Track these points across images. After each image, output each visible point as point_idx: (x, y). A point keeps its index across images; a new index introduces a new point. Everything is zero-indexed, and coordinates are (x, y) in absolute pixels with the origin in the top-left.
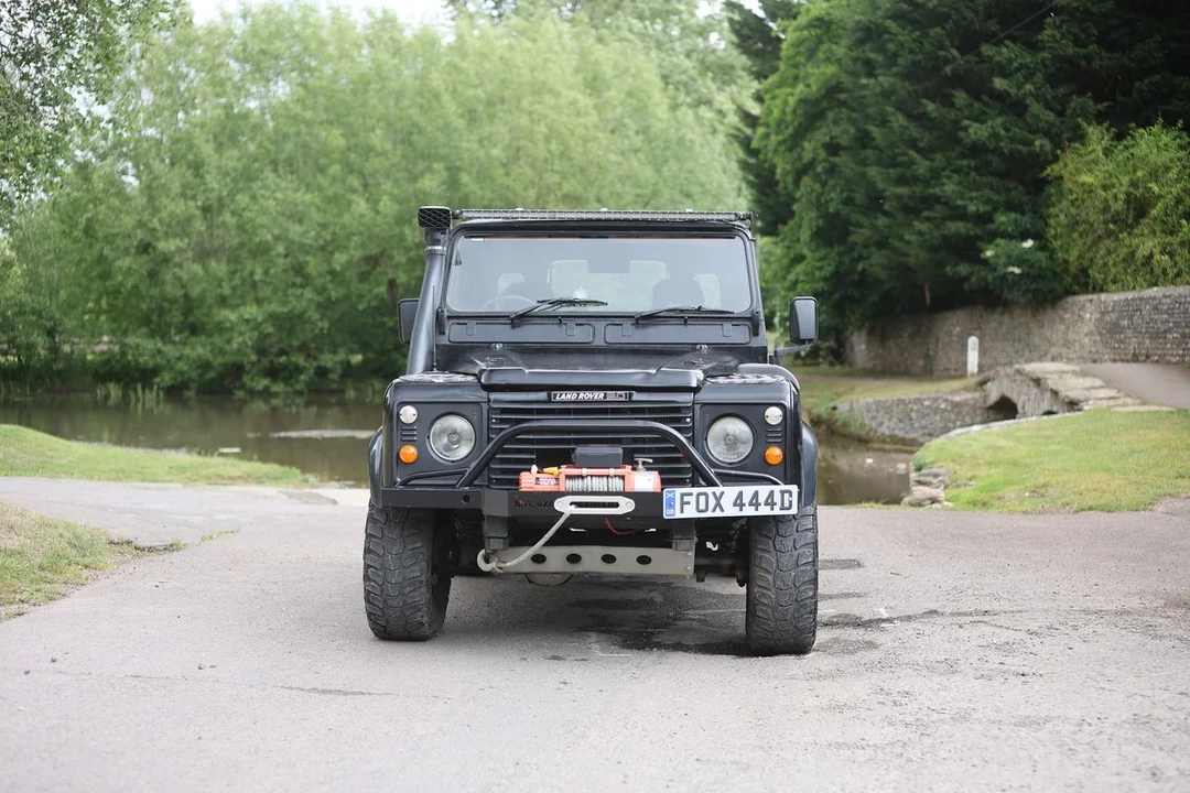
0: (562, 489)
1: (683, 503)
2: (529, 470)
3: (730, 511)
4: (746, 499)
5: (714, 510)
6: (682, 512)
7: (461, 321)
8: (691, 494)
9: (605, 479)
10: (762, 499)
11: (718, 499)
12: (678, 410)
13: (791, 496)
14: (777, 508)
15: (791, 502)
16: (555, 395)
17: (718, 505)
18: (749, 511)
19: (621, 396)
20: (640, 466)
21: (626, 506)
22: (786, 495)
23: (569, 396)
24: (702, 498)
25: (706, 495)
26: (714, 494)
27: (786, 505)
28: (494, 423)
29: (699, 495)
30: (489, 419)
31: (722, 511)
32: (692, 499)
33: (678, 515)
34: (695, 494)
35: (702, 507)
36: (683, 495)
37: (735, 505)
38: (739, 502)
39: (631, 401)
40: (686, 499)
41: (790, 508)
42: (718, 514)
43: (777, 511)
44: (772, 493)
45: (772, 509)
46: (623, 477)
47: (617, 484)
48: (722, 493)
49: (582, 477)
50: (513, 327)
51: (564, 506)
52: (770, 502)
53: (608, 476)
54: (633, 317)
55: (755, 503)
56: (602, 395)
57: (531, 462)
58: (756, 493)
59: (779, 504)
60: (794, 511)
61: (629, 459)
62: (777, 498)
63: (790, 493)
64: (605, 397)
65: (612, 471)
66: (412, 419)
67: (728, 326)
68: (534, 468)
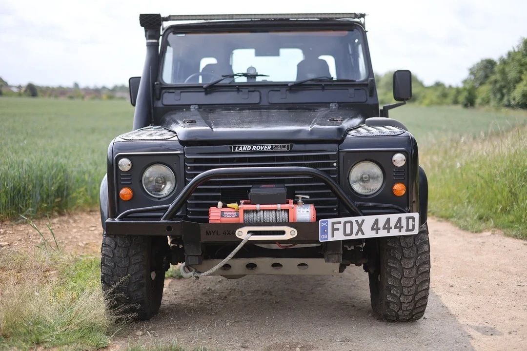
0: (242, 221)
1: (334, 230)
2: (216, 205)
3: (369, 234)
4: (381, 224)
5: (357, 234)
6: (333, 236)
7: (171, 91)
8: (340, 223)
9: (274, 212)
10: (392, 224)
11: (360, 226)
12: (327, 157)
13: (414, 221)
14: (403, 230)
15: (414, 226)
16: (235, 148)
17: (360, 230)
18: (383, 233)
19: (284, 147)
20: (300, 201)
21: (290, 233)
22: (411, 221)
23: (245, 148)
24: (348, 225)
25: (351, 222)
26: (357, 221)
27: (410, 227)
28: (189, 170)
29: (346, 223)
30: (185, 167)
31: (363, 234)
32: (341, 226)
33: (330, 239)
34: (342, 223)
35: (348, 232)
36: (333, 224)
37: (372, 229)
38: (375, 227)
39: (291, 151)
40: (336, 226)
41: (413, 229)
42: (360, 236)
43: (404, 233)
44: (400, 219)
45: (400, 231)
46: (287, 211)
47: (283, 216)
48: (363, 221)
49: (256, 211)
50: (206, 94)
51: (243, 234)
52: (398, 226)
53: (276, 210)
54: (287, 85)
55: (387, 227)
56: (269, 147)
57: (218, 199)
58: (388, 220)
59: (405, 228)
60: (416, 232)
61: (291, 196)
62: (404, 223)
63: (413, 218)
64: (272, 148)
65: (279, 206)
66: (127, 168)
67: (351, 90)
68: (220, 204)
